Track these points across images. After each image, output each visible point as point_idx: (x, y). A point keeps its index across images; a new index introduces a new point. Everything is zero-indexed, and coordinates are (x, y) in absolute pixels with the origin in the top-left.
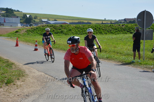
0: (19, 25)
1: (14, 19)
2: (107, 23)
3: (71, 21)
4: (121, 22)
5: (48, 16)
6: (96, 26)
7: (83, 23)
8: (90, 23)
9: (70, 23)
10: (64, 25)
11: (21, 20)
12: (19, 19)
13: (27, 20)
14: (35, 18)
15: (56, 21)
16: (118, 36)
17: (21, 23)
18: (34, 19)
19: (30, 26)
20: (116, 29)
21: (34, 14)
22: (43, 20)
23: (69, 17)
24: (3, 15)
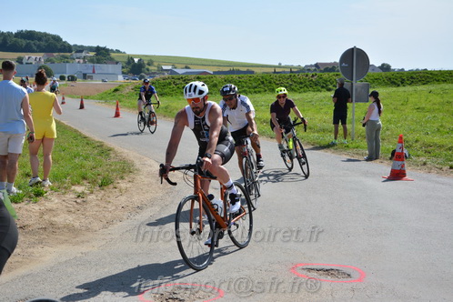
0: (121, 78)
1: (110, 65)
2: (284, 72)
3: (216, 69)
4: (309, 70)
5: (174, 61)
6: (262, 77)
7: (239, 72)
8: (252, 72)
9: (215, 73)
10: (204, 76)
11: (123, 68)
12: (120, 66)
13: (135, 67)
14: (149, 64)
15: (189, 68)
16: (304, 95)
17: (123, 73)
18: (147, 66)
19: (140, 79)
20: (301, 83)
21: (146, 56)
22: (164, 67)
23: (212, 61)
24: (92, 61)
